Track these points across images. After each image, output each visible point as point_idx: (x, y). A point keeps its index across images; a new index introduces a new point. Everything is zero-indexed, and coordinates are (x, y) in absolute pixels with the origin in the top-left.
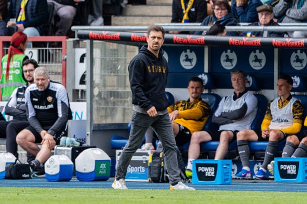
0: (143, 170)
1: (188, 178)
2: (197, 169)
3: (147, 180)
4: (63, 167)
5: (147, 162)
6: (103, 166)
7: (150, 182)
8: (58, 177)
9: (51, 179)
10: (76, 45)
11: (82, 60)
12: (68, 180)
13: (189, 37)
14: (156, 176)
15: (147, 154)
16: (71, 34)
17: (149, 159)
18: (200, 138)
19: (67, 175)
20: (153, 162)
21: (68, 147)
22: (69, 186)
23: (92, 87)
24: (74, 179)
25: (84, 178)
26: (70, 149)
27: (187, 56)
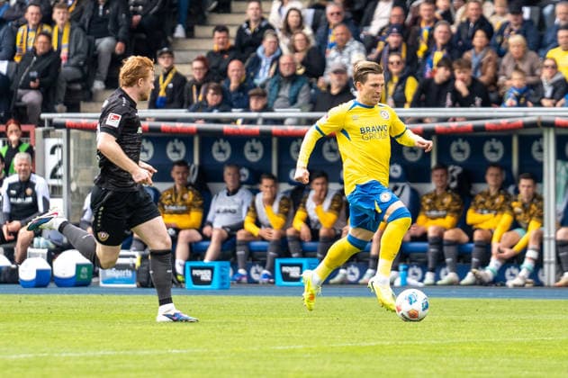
0: (129, 273)
1: (179, 282)
3: (135, 285)
4: (39, 272)
5: (134, 265)
6: (84, 270)
7: (138, 287)
8: (34, 283)
9: (28, 285)
10: (46, 134)
11: (53, 152)
12: (45, 286)
13: (179, 125)
14: (145, 280)
15: (134, 257)
16: (41, 123)
17: (137, 262)
18: (189, 237)
19: (44, 280)
20: (142, 266)
21: (43, 248)
22: (48, 293)
23: (69, 182)
24: (52, 285)
25: (63, 283)
26: (46, 251)
27: (174, 147)
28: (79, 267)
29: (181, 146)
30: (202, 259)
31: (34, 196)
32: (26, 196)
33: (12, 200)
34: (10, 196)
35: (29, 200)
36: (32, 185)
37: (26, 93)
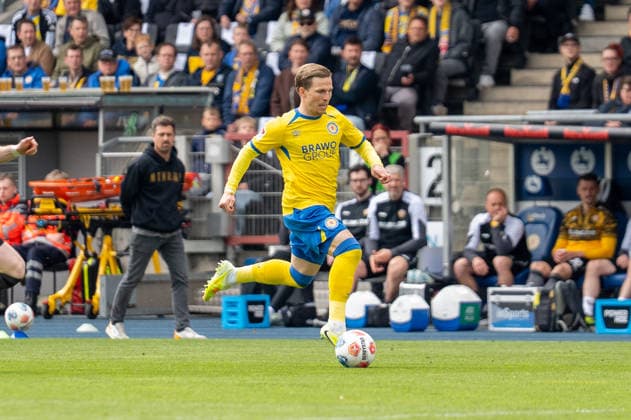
0: (525, 314)
1: (588, 325)
2: (603, 313)
3: (532, 329)
4: (416, 313)
5: (532, 303)
6: (470, 310)
7: (537, 331)
8: (408, 326)
9: (400, 328)
10: (422, 142)
11: (430, 164)
12: (421, 330)
13: (585, 130)
14: (545, 323)
15: (531, 293)
16: (415, 128)
17: (535, 300)
19: (421, 322)
20: (541, 304)
21: (419, 283)
22: (425, 338)
23: (451, 201)
24: (431, 329)
25: (443, 326)
26: (422, 286)
27: (581, 157)
28: (464, 306)
29: (589, 156)
30: (616, 296)
31: (408, 218)
32: (398, 219)
33: (382, 224)
34: (379, 219)
35: (402, 224)
36: (405, 206)
37: (396, 92)
